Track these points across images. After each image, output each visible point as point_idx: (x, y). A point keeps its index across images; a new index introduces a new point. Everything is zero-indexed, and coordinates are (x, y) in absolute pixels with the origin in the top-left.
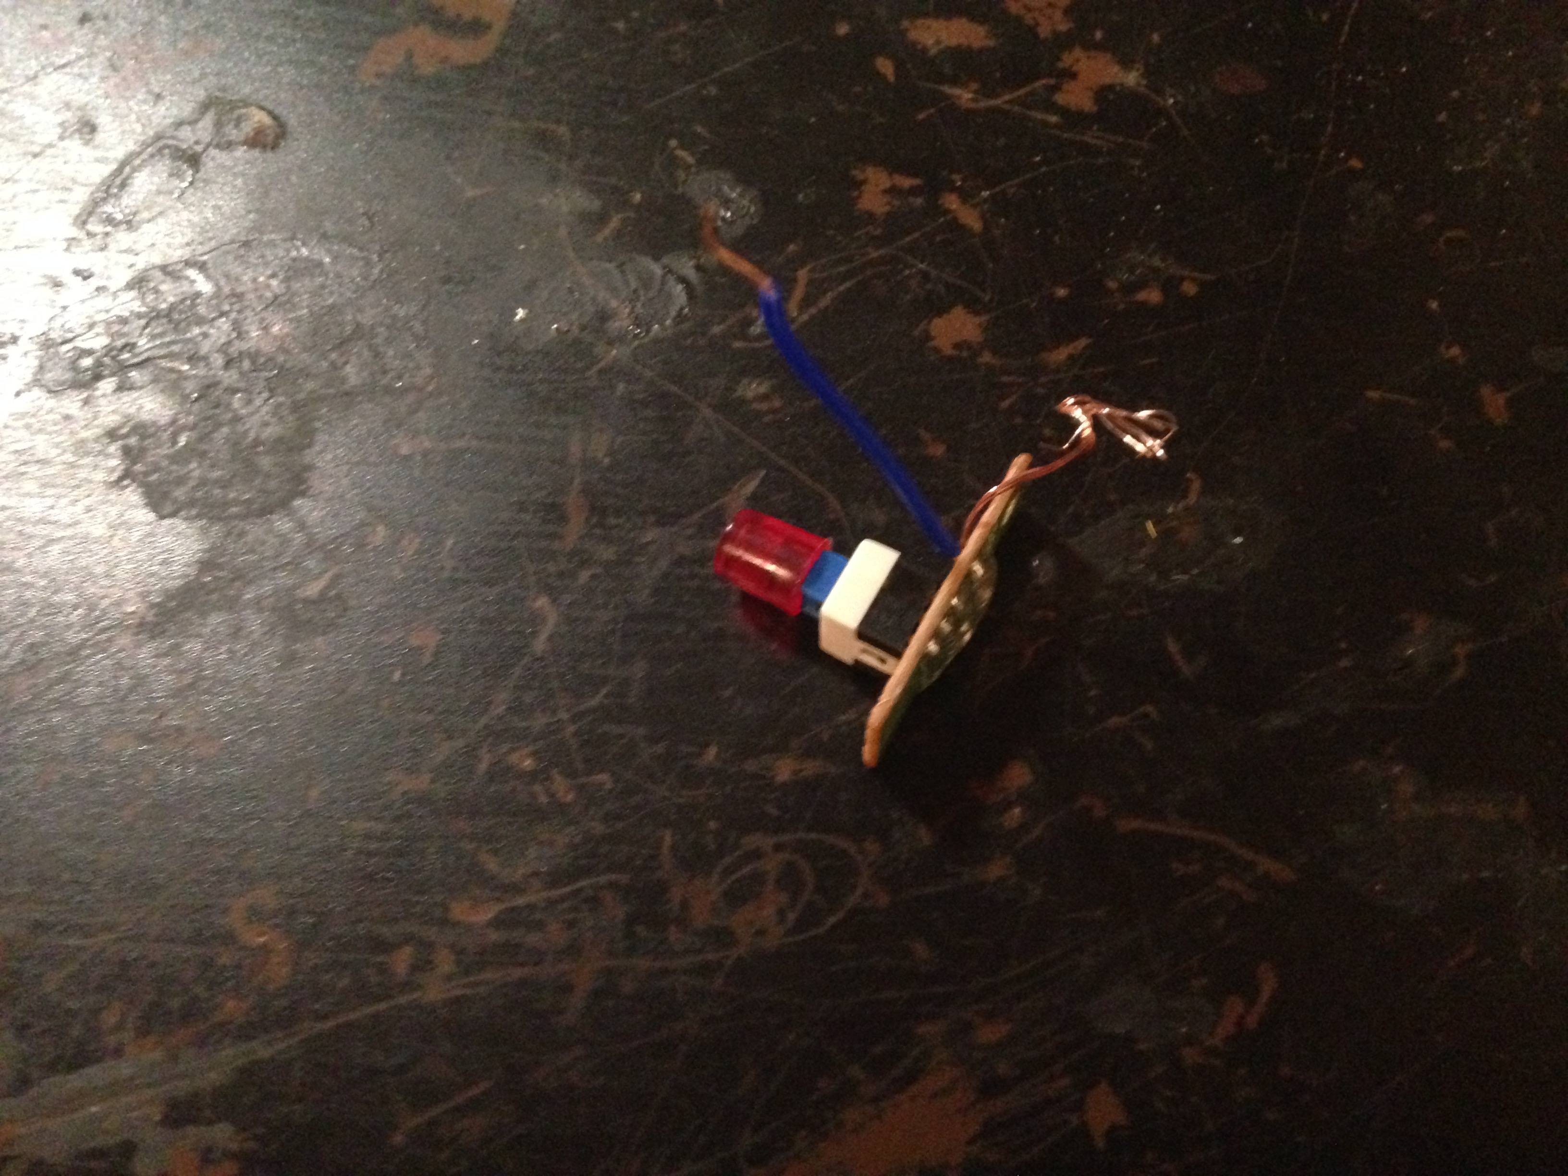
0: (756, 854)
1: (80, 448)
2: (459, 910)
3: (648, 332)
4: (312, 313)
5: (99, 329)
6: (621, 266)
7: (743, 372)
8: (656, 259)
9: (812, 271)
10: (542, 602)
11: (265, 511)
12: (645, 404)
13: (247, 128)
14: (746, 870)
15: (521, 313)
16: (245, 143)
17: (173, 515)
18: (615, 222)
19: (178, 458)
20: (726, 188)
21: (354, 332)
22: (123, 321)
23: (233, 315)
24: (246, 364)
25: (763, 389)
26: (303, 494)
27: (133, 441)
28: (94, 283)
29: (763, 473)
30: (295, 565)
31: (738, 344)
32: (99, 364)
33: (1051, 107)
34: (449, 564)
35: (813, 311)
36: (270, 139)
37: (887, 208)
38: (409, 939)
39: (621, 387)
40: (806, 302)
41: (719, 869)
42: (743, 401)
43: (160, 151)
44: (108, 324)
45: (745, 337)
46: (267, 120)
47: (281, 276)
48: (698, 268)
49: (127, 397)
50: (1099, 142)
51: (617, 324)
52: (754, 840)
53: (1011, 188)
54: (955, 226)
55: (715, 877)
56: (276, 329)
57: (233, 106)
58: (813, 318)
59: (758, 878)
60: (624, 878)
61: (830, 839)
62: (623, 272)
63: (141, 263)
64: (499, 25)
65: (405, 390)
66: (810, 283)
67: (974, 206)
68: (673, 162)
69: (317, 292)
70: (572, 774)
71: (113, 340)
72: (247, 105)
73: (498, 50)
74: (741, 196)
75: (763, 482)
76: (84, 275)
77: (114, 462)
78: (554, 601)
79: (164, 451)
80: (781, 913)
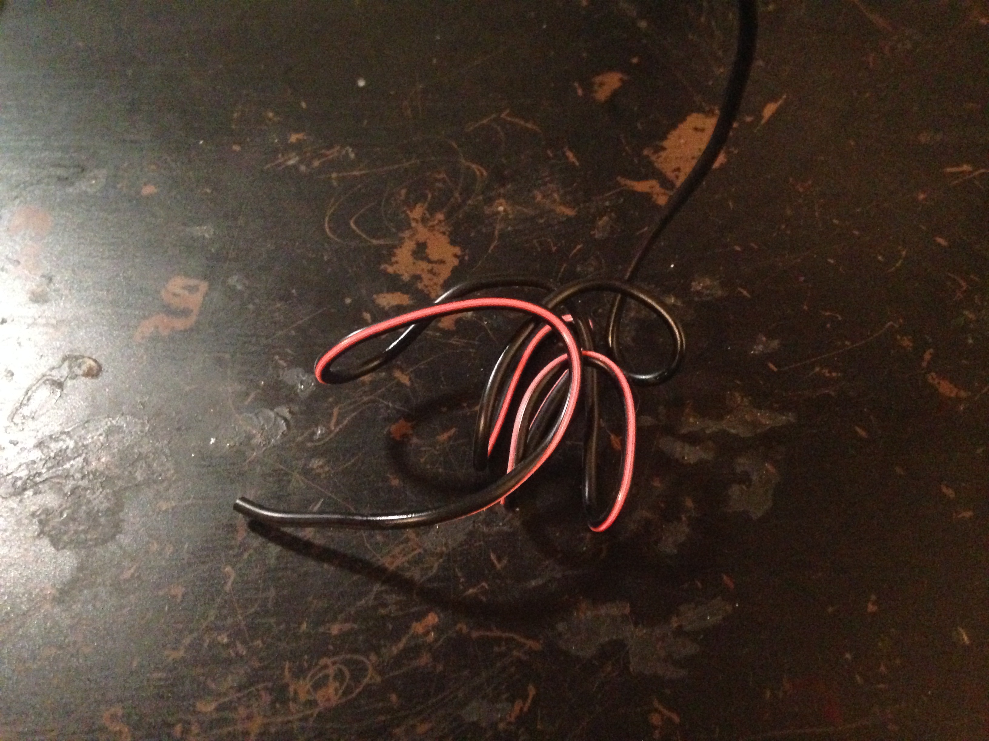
0: (326, 667)
1: (19, 522)
2: (201, 706)
3: (269, 443)
4: (119, 450)
5: (23, 467)
6: (256, 414)
7: (312, 457)
8: (272, 410)
9: (340, 409)
10: (228, 569)
11: (105, 542)
12: (270, 475)
13: (84, 368)
14: (321, 675)
15: (213, 441)
16: (83, 375)
17: (64, 548)
18: (252, 395)
19: (64, 523)
20: (301, 375)
21: (138, 457)
22: (34, 462)
23: (84, 455)
24: (91, 476)
25: (321, 463)
26: (120, 532)
27: (43, 517)
28: (20, 446)
29: (322, 500)
30: (119, 564)
31: (309, 444)
32: (25, 483)
33: (437, 329)
34: (186, 557)
35: (341, 426)
36: (95, 372)
38: (179, 721)
39: (258, 469)
40: (337, 424)
41: (310, 675)
42: (312, 469)
43: (44, 383)
44: (27, 465)
45: (312, 441)
46: (93, 363)
47: (104, 435)
48: (290, 412)
49: (39, 497)
50: (458, 343)
51: (255, 441)
52: (324, 661)
53: (422, 365)
54: (400, 384)
55: (308, 678)
56: (103, 460)
57: (77, 358)
58: (341, 430)
59: (326, 677)
60: (270, 685)
61: (356, 657)
62: (257, 418)
63: (40, 435)
64: (196, 311)
65: (163, 481)
66: (339, 414)
67: (406, 375)
68: (276, 367)
69: (121, 441)
70: (244, 642)
71: (30, 471)
72: (83, 357)
73: (196, 322)
74: (308, 378)
75: (322, 504)
76: (15, 443)
77: (35, 527)
78: (233, 568)
79: (58, 520)
80: (336, 690)
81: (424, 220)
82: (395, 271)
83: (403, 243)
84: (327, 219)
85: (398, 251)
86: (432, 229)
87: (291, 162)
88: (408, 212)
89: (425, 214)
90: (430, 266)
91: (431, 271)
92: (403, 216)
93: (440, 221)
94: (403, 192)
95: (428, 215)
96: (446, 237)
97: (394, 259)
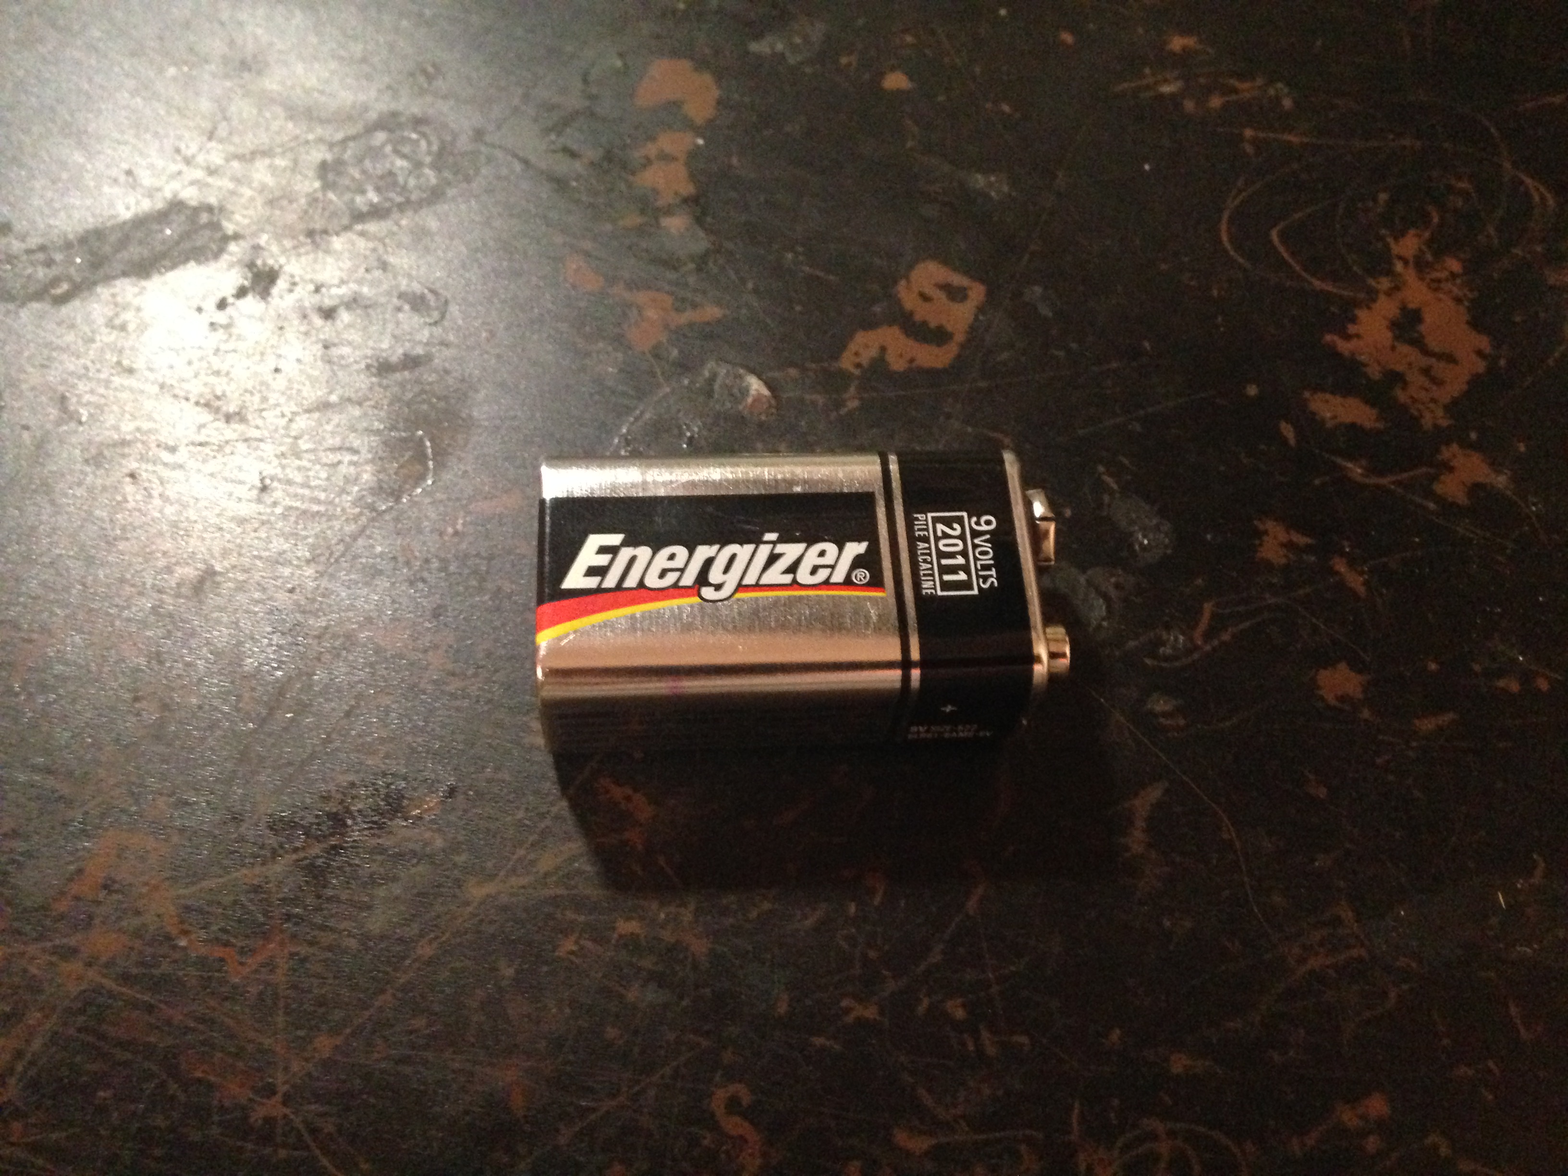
0: (1154, 1137)
2: (900, 1137)
7: (1153, 688)
9: (1216, 606)
14: (1142, 1150)
20: (1145, 516)
25: (1168, 708)
29: (1166, 784)
31: (1149, 662)
33: (1430, 494)
35: (1215, 643)
37: (1283, 561)
40: (1208, 636)
41: (1119, 1144)
42: (1152, 714)
45: (1154, 655)
46: (763, 390)
48: (1117, 586)
50: (1470, 535)
52: (1151, 1123)
53: (1393, 561)
54: (1343, 588)
55: (1117, 1150)
58: (1215, 650)
59: (1153, 1158)
60: (1040, 1137)
61: (1216, 1135)
64: (960, 337)
66: (1214, 616)
67: (1359, 573)
68: (1100, 485)
70: (997, 1031)
73: (955, 361)
74: (1157, 526)
75: (1165, 793)
81: (1420, 265)
82: (1353, 354)
83: (1374, 301)
84: (1226, 215)
85: (1362, 314)
86: (1435, 285)
87: (1166, 89)
88: (1390, 240)
89: (1423, 253)
90: (1425, 361)
91: (1426, 371)
92: (1380, 245)
93: (1453, 276)
94: (1383, 197)
95: (1429, 257)
96: (1462, 309)
97: (1352, 329)
